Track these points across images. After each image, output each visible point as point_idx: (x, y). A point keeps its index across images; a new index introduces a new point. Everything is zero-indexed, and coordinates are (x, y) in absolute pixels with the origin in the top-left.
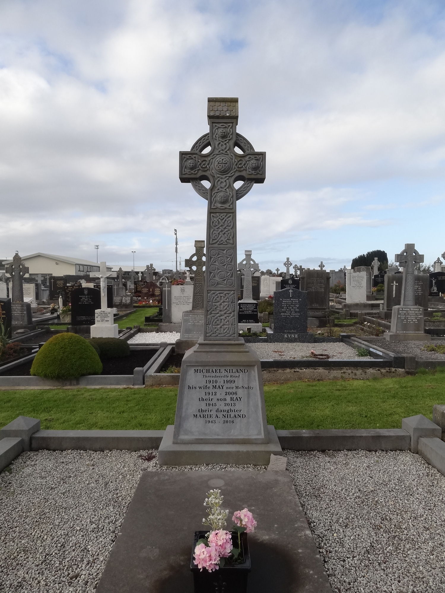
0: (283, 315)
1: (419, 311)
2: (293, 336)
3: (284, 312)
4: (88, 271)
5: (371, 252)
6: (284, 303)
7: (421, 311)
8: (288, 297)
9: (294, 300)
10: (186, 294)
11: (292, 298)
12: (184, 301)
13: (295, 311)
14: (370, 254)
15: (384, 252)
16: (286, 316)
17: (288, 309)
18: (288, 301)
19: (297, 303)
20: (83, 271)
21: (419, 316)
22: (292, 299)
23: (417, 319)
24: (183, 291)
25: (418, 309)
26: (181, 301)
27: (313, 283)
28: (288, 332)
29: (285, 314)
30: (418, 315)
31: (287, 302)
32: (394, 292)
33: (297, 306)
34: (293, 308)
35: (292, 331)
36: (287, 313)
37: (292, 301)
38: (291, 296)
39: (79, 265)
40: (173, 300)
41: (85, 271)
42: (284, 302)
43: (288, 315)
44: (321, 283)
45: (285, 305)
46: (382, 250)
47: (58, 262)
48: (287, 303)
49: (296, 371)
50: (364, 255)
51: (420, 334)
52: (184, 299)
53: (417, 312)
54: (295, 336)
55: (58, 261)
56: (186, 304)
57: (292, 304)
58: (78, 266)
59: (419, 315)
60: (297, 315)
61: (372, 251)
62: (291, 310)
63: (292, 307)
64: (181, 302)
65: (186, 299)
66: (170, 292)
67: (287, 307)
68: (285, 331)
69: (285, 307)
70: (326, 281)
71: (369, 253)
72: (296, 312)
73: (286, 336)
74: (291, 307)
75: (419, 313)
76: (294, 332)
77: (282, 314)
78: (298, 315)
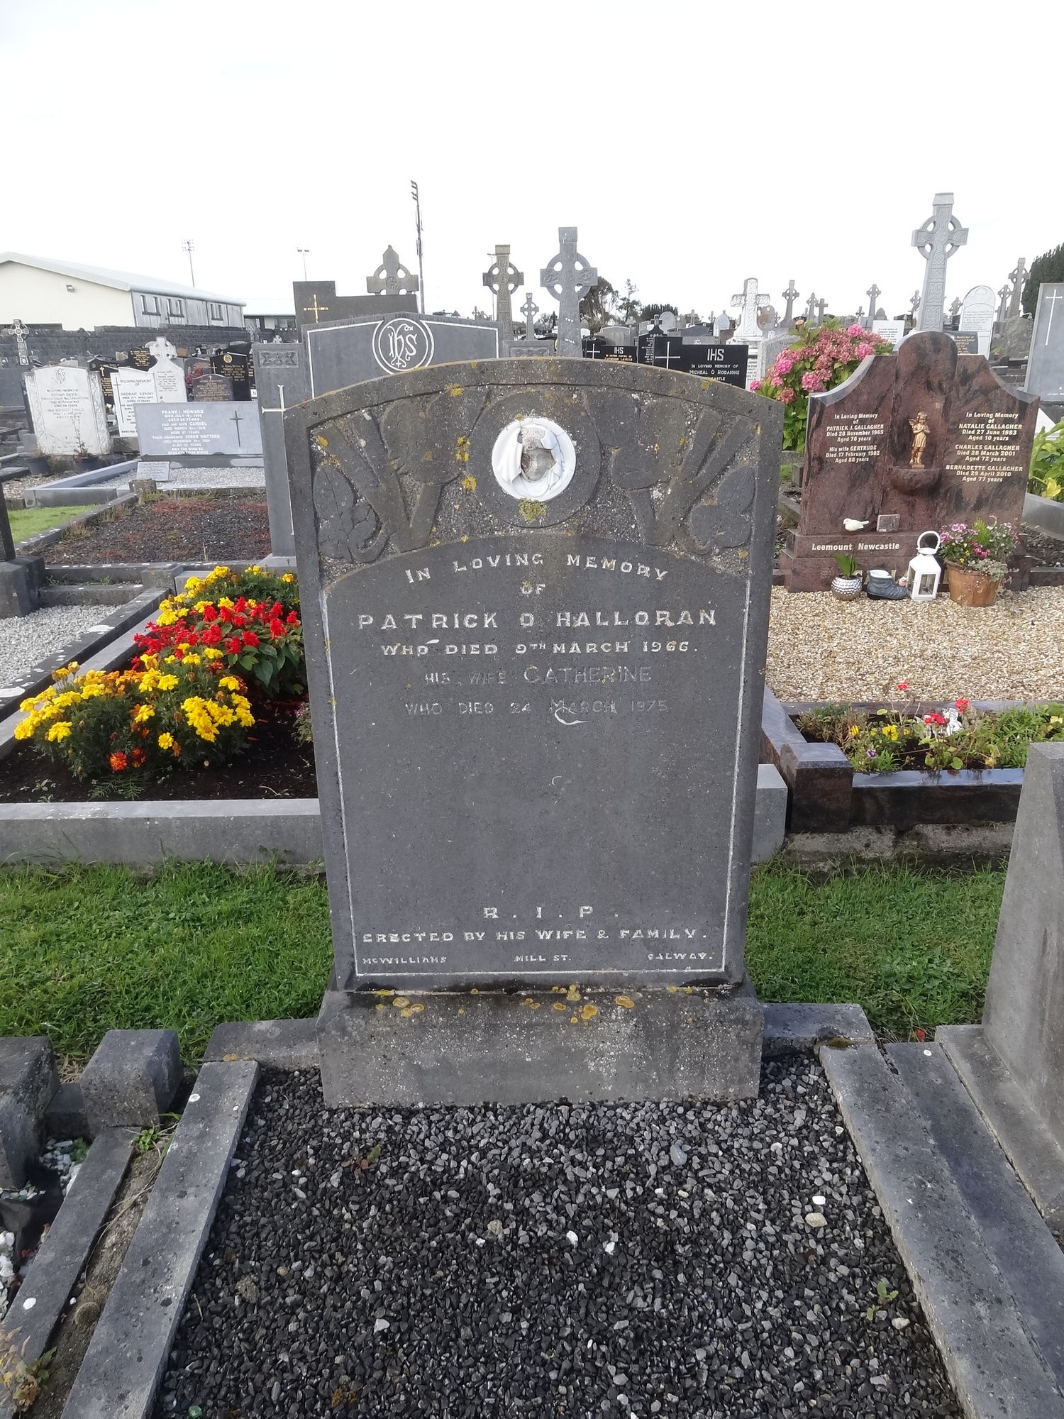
4: (172, 315)
20: (158, 314)
39: (144, 293)
41: (164, 313)
47: (74, 284)
55: (73, 281)
58: (138, 297)
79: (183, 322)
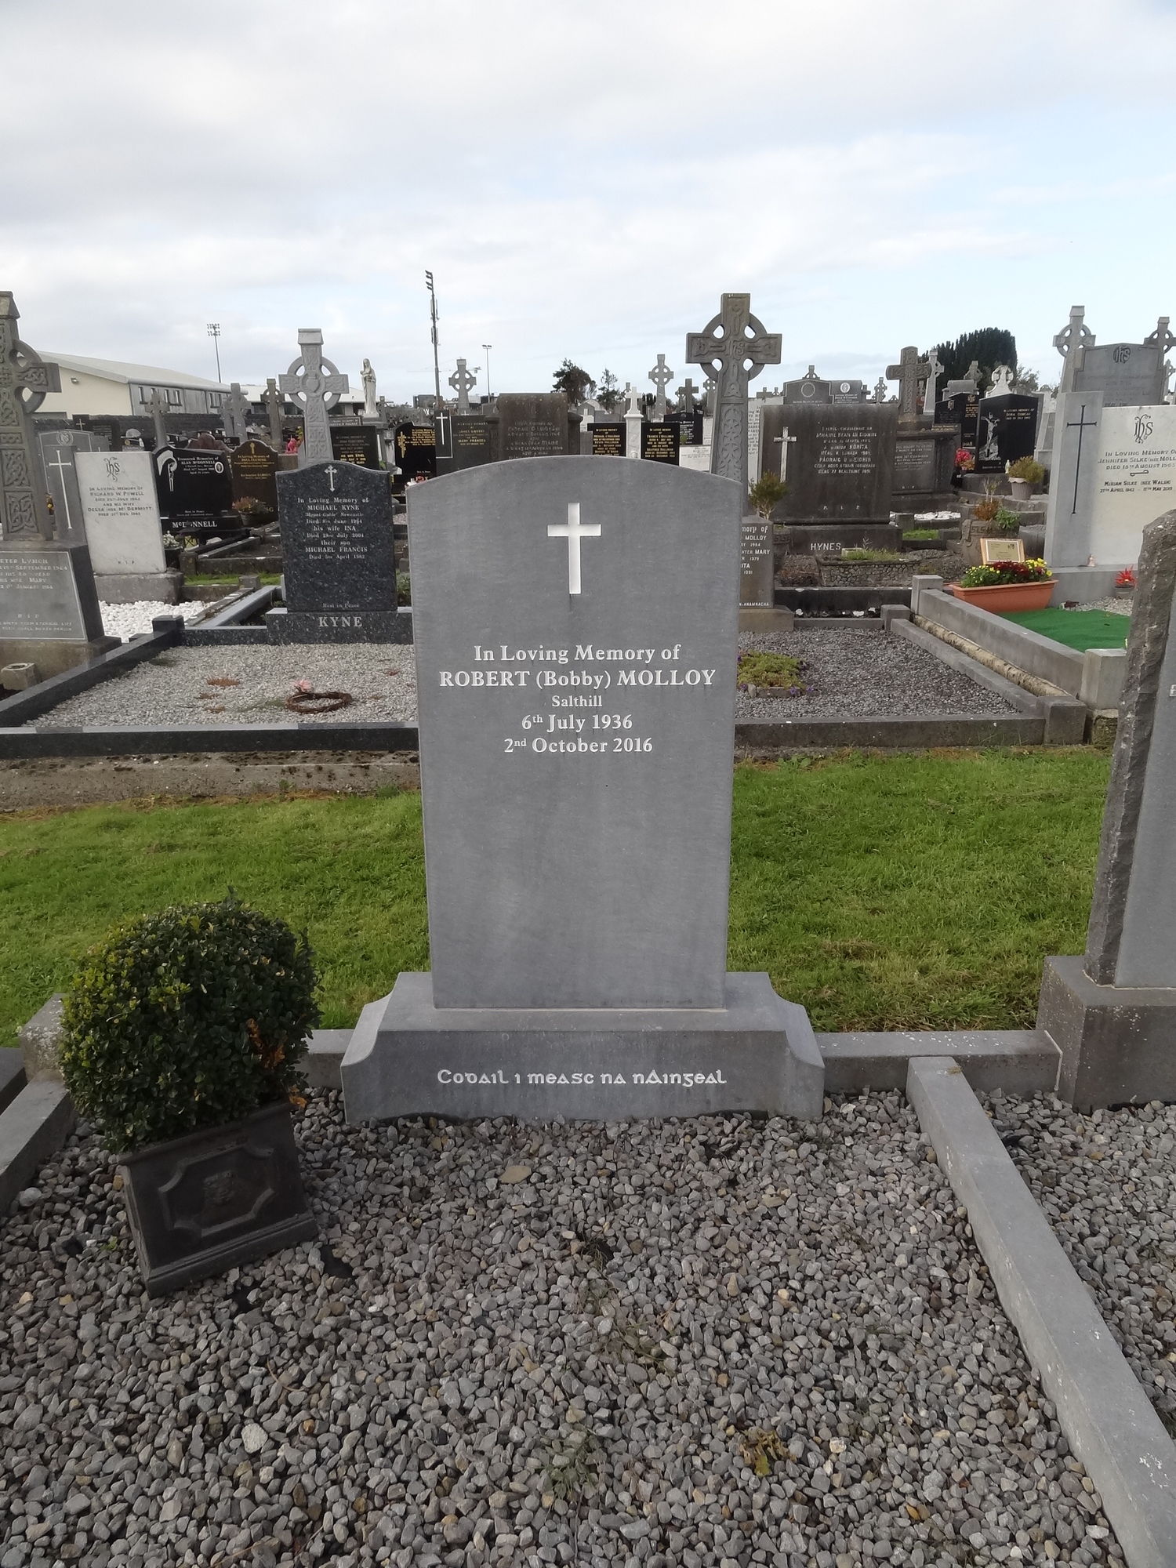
0: (313, 553)
1: (759, 533)
2: (346, 622)
3: (316, 543)
4: (170, 404)
5: (971, 335)
6: (312, 512)
7: (763, 534)
8: (324, 492)
9: (345, 501)
10: (124, 482)
11: (336, 493)
12: (122, 502)
13: (349, 539)
14: (966, 343)
15: (1007, 333)
16: (323, 554)
17: (326, 531)
18: (325, 504)
19: (355, 512)
21: (757, 552)
22: (336, 500)
23: (753, 564)
24: (113, 469)
25: (755, 529)
26: (113, 503)
27: (525, 438)
28: (332, 610)
29: (320, 550)
30: (754, 549)
31: (322, 508)
32: (784, 466)
33: (357, 522)
34: (342, 531)
35: (348, 605)
36: (326, 546)
37: (339, 505)
38: (332, 489)
39: (142, 385)
40: (88, 502)
41: (162, 402)
42: (310, 508)
43: (330, 554)
44: (551, 438)
45: (315, 519)
46: (1002, 328)
47: (79, 378)
48: (322, 512)
49: (123, 769)
50: (948, 343)
51: (758, 611)
52: (122, 496)
53: (752, 538)
54: (352, 623)
55: (81, 375)
56: (130, 512)
57: (339, 517)
58: (137, 390)
59: (758, 548)
60: (359, 552)
61: (972, 331)
62: (335, 535)
63: (341, 526)
64: (113, 507)
65: (126, 496)
66: (72, 475)
67: (321, 525)
68: (325, 605)
69: (316, 525)
70: (566, 432)
71: (963, 338)
72: (354, 542)
73: (322, 622)
74: (338, 525)
75: (758, 542)
76: (354, 610)
77: (308, 550)
78: (362, 553)
79: (181, 410)
